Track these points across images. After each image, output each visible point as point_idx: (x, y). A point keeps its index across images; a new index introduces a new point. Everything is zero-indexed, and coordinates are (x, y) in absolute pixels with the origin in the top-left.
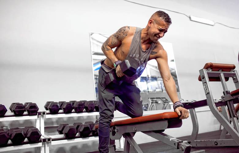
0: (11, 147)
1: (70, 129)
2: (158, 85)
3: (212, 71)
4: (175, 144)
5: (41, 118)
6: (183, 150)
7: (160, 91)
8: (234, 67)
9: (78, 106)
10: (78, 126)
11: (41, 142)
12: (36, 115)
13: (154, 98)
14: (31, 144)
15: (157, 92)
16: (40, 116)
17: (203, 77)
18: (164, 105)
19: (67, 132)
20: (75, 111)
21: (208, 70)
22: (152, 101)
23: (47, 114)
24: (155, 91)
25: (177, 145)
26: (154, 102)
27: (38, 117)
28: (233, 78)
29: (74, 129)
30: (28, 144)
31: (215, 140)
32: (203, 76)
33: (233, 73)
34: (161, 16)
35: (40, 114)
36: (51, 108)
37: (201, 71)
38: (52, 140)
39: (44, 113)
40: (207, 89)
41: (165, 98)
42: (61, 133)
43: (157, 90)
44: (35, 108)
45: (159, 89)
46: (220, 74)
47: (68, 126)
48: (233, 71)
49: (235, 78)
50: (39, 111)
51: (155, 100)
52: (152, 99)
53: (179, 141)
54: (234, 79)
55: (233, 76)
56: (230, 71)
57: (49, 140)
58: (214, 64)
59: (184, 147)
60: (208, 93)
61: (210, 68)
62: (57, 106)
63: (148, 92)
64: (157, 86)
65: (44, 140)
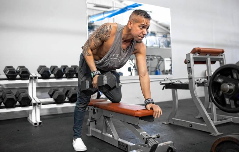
0: (4, 109)
1: (59, 95)
2: (156, 40)
3: (199, 55)
4: (144, 139)
5: (33, 82)
6: (149, 147)
7: (157, 47)
8: (223, 52)
9: (68, 73)
10: (68, 91)
11: (32, 105)
12: (28, 79)
13: (150, 56)
14: (22, 107)
15: (154, 47)
16: (32, 80)
17: (189, 62)
18: (159, 62)
19: (56, 98)
20: (65, 77)
21: (195, 55)
22: (148, 58)
23: (39, 78)
24: (153, 46)
25: (145, 140)
26: (150, 59)
27: (30, 81)
28: (220, 61)
29: (63, 95)
30: (19, 107)
31: (191, 122)
32: (189, 60)
33: (221, 57)
34: (138, 14)
35: (31, 78)
36: (42, 73)
37: (188, 55)
38: (42, 104)
39: (36, 78)
40: (191, 74)
41: (160, 56)
42: (51, 96)
43: (155, 46)
44: (27, 74)
45: (157, 44)
46: (207, 58)
47: (57, 92)
48: (221, 55)
49: (222, 62)
50: (31, 76)
51: (150, 57)
52: (147, 57)
53: (147, 137)
54: (220, 63)
55: (220, 60)
56: (218, 55)
57: (39, 104)
58: (201, 49)
59: (151, 144)
60: (191, 78)
61: (197, 53)
62: (48, 72)
63: (146, 46)
64: (155, 42)
65: (35, 104)
